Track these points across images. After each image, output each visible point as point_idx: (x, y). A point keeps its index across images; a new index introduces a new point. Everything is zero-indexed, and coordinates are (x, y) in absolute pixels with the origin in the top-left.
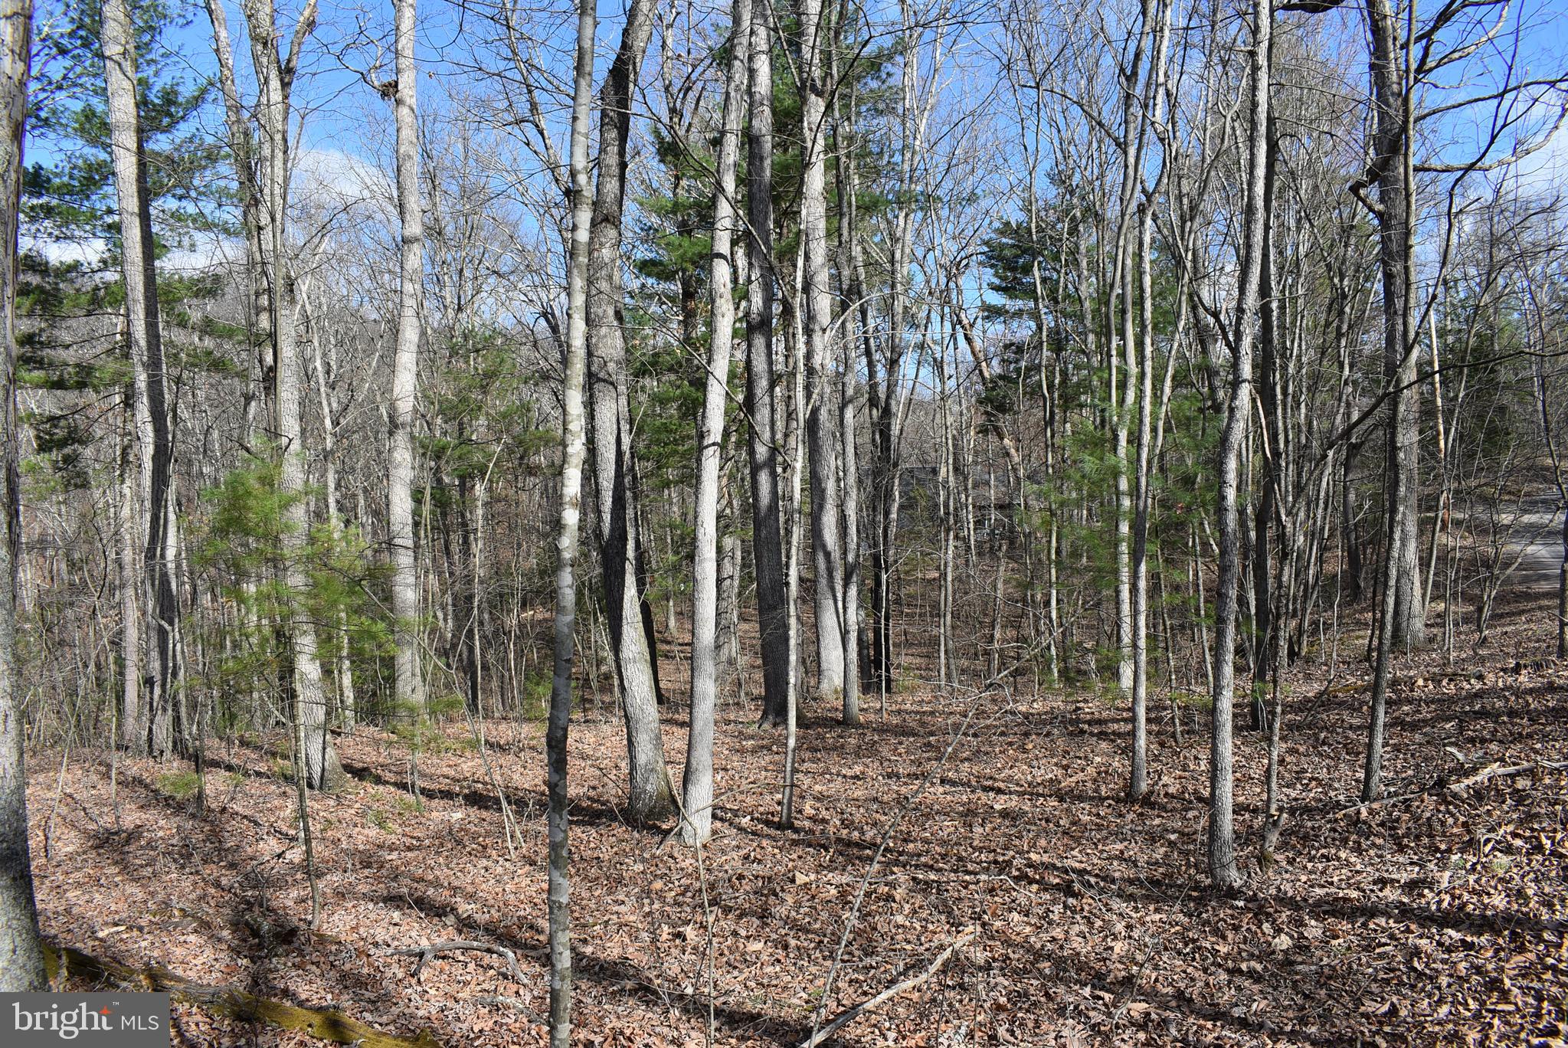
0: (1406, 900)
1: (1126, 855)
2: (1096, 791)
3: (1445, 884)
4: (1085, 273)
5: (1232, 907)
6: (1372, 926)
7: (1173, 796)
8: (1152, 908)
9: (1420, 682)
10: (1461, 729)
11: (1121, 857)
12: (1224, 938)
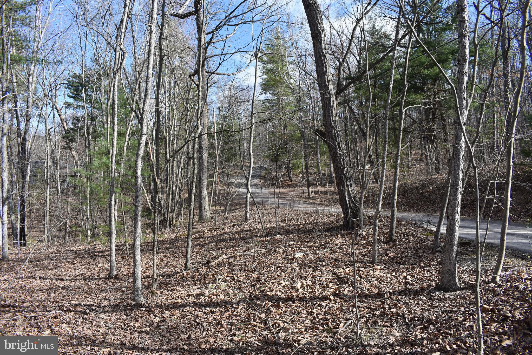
0: (195, 300)
1: (107, 297)
2: (98, 276)
3: (207, 294)
4: (104, 94)
5: (141, 311)
6: (185, 310)
7: (125, 275)
8: (114, 315)
9: (206, 231)
10: (216, 245)
11: (105, 298)
12: (138, 321)
